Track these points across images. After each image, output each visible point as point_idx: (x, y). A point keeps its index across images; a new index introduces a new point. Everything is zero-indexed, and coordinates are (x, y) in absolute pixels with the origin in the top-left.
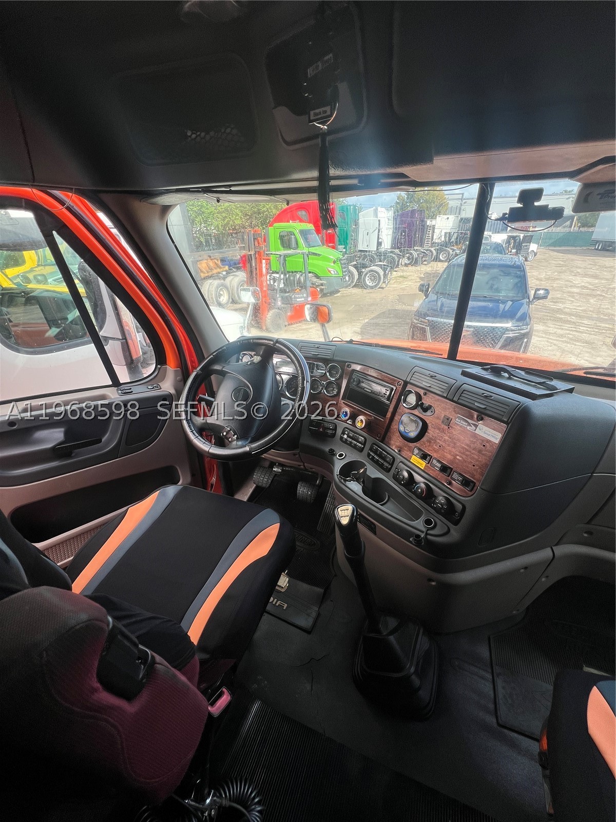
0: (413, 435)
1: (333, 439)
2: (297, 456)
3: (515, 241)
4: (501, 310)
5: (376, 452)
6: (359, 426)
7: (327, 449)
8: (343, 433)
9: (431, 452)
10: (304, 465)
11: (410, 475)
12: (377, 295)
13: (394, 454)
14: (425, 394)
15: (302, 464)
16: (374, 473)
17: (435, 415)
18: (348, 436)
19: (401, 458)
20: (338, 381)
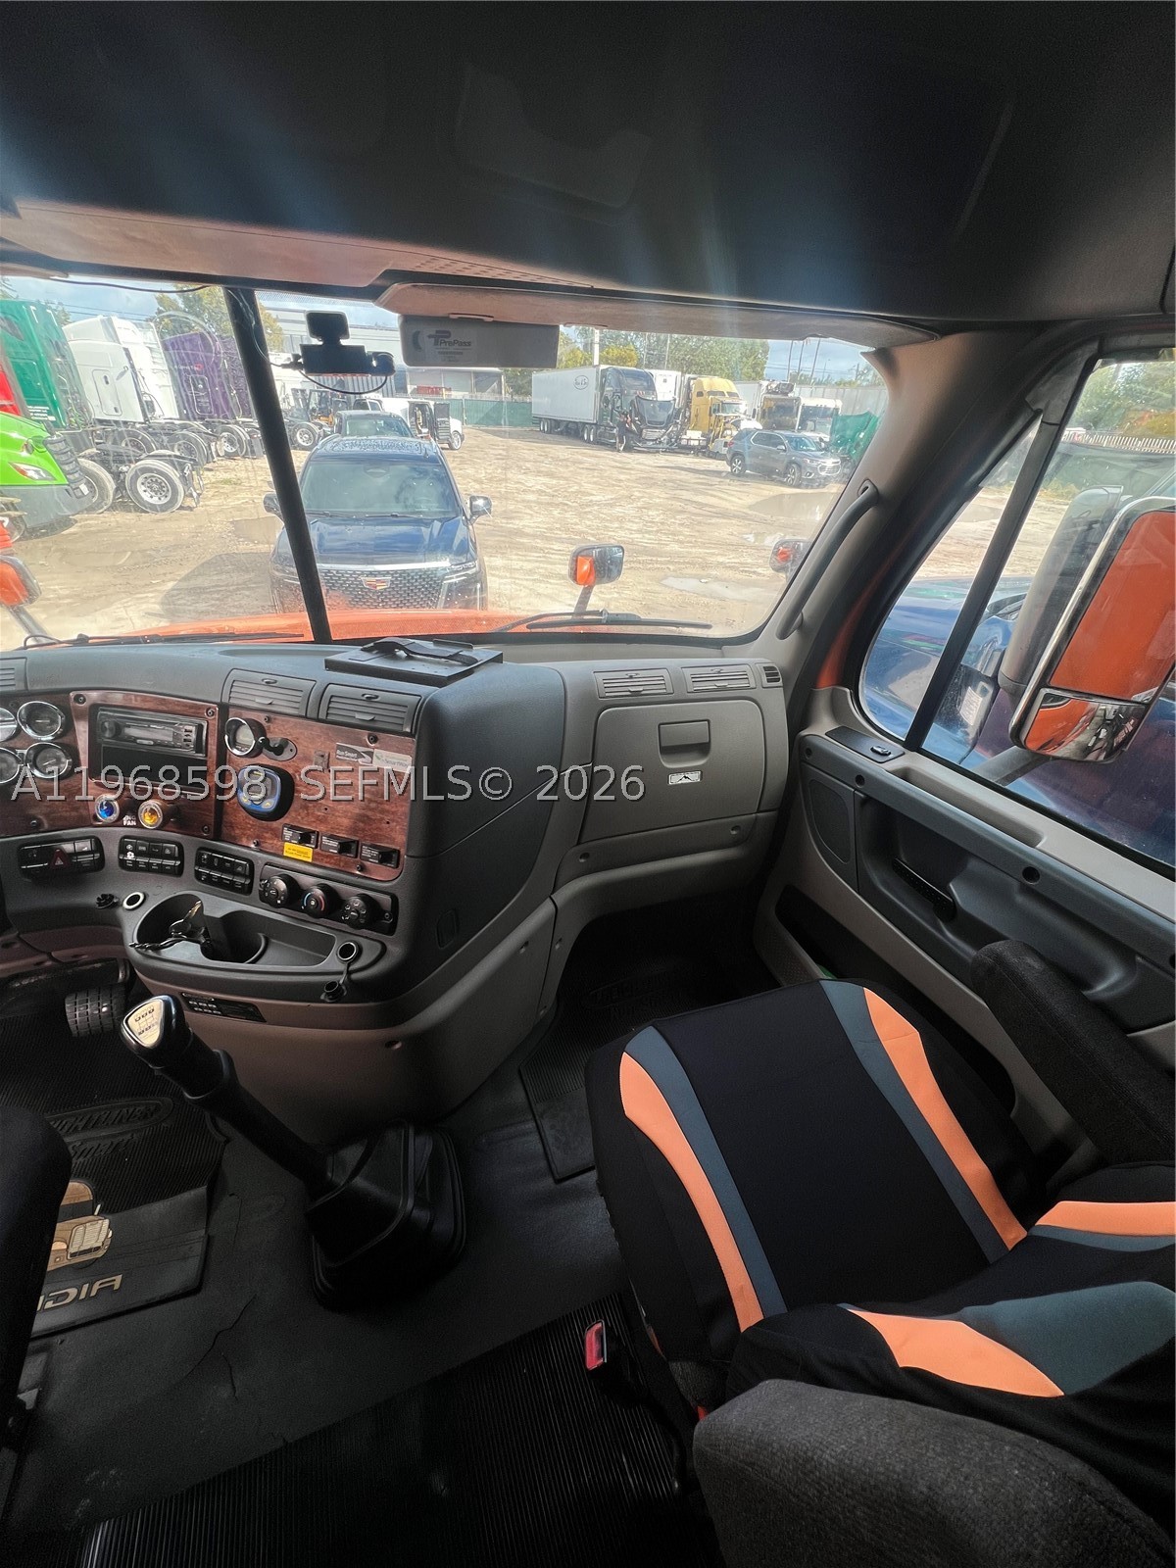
0: (269, 805)
1: (104, 870)
2: (17, 946)
3: (423, 412)
4: (427, 538)
5: (210, 865)
6: (149, 822)
7: (92, 900)
8: (123, 851)
9: (314, 825)
10: (52, 958)
11: (289, 881)
12: (179, 525)
13: (249, 854)
14: (269, 720)
15: (43, 957)
16: (217, 906)
17: (300, 755)
18: (138, 854)
19: (265, 856)
20: (66, 740)
